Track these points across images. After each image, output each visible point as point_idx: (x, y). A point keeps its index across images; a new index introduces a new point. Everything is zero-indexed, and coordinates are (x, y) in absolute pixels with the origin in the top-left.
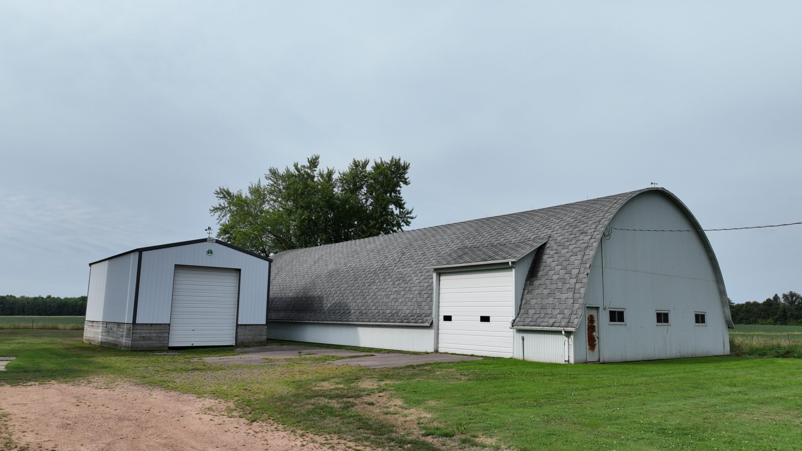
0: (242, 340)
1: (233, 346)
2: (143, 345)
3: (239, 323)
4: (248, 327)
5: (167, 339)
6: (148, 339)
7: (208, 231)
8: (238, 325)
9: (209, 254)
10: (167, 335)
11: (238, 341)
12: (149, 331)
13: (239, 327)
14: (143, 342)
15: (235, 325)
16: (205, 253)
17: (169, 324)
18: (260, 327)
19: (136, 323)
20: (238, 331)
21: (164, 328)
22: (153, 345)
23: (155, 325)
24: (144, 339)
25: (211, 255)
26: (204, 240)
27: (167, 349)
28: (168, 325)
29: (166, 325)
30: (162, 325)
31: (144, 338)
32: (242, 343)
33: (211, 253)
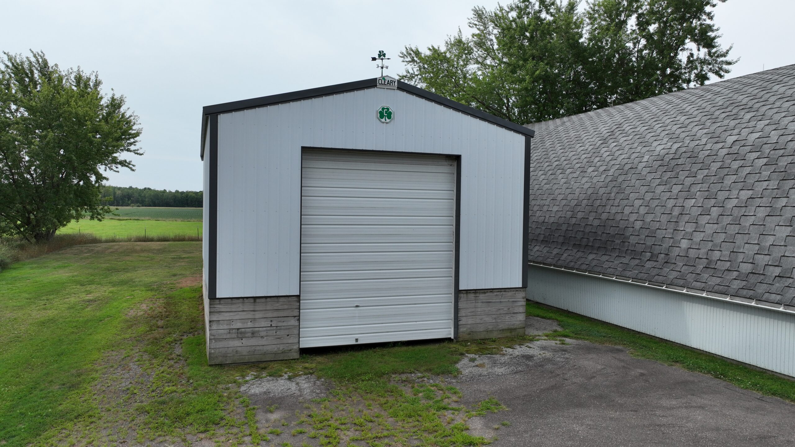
0: (469, 326)
1: (449, 340)
2: (239, 349)
3: (461, 288)
4: (482, 296)
5: (296, 332)
6: (250, 335)
7: (379, 62)
8: (458, 292)
9: (383, 120)
10: (293, 322)
11: (462, 330)
12: (250, 315)
13: (462, 295)
14: (237, 343)
15: (452, 290)
16: (374, 116)
17: (299, 296)
18: (510, 294)
19: (217, 297)
20: (461, 305)
21: (286, 307)
22: (261, 348)
23: (263, 300)
24: (240, 336)
25: (388, 120)
26: (370, 84)
27: (296, 355)
28: (295, 299)
29: (290, 299)
30: (281, 300)
31: (240, 334)
32: (470, 334)
33: (389, 117)
